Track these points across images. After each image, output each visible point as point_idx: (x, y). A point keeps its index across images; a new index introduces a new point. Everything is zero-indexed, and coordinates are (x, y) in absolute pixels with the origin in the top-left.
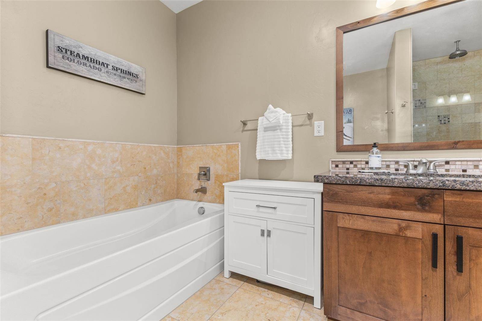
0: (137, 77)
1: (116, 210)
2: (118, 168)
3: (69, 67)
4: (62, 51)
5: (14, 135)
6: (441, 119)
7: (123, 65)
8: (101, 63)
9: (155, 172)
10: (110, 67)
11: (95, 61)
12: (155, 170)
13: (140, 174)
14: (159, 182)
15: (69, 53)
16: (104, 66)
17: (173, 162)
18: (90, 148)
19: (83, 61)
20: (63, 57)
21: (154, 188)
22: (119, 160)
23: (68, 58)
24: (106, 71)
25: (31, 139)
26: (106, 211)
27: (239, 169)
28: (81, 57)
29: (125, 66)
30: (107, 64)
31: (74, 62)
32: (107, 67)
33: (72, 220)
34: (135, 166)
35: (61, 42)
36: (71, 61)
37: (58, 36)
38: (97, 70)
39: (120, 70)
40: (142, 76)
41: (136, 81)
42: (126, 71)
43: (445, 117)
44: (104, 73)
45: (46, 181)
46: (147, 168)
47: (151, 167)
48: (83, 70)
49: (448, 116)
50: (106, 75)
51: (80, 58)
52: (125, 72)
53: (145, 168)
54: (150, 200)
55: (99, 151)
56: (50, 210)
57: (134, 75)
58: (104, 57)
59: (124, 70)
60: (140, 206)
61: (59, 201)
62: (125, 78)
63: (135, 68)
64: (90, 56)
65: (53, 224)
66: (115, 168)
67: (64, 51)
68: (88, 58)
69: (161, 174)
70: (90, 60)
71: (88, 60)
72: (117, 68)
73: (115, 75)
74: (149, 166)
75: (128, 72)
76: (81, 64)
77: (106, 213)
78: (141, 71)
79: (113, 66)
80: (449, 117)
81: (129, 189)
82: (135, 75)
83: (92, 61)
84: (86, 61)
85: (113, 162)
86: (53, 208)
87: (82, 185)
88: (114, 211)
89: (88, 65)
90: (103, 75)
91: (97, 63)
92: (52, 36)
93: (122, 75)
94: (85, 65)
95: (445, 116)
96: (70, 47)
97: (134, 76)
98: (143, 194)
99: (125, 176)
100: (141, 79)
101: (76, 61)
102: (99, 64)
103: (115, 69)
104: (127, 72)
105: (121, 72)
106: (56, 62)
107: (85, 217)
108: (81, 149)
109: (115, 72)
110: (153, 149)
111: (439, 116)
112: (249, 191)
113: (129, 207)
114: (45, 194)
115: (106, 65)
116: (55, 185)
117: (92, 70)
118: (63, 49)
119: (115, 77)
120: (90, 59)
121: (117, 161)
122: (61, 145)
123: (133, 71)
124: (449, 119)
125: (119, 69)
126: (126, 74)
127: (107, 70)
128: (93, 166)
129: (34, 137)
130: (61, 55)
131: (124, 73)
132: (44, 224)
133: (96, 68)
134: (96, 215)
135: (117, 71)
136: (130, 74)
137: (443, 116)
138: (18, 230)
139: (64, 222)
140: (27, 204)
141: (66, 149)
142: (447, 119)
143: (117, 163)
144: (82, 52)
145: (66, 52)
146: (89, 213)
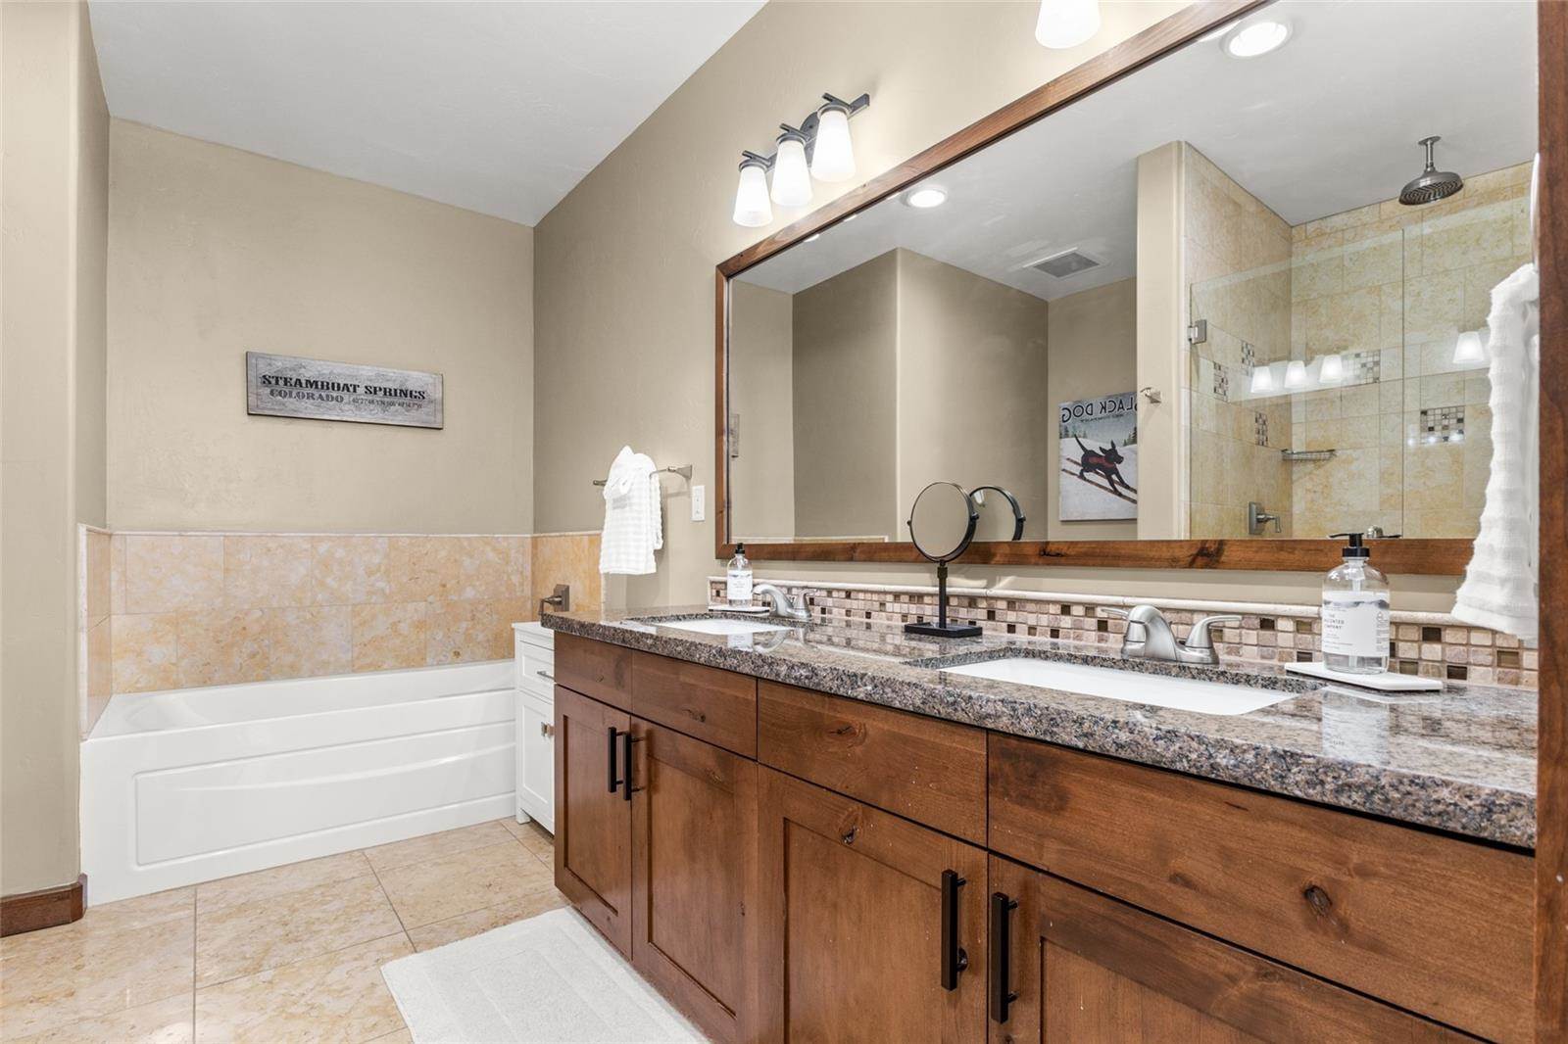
0: (421, 395)
1: (375, 667)
2: (381, 584)
3: (282, 407)
4: (270, 383)
5: (197, 533)
6: (1431, 424)
7: (388, 380)
8: (342, 386)
9: (469, 593)
10: (361, 390)
11: (330, 386)
12: (469, 589)
13: (430, 599)
14: (478, 615)
15: (281, 382)
16: (348, 390)
17: (522, 573)
18: (323, 548)
19: (307, 391)
20: (272, 393)
21: (467, 629)
22: (383, 568)
23: (280, 392)
24: (351, 399)
25: (222, 538)
26: (354, 667)
27: (600, 594)
28: (304, 385)
29: (395, 381)
30: (355, 386)
31: (291, 396)
32: (355, 391)
33: (291, 677)
34: (420, 581)
35: (268, 368)
36: (285, 396)
37: (263, 358)
38: (334, 402)
39: (382, 392)
40: (434, 393)
41: (420, 406)
42: (396, 390)
43: (1445, 416)
44: (349, 403)
45: (246, 607)
46: (448, 586)
47: (458, 582)
48: (307, 407)
49: (1457, 412)
50: (352, 407)
51: (301, 386)
52: (393, 392)
53: (444, 586)
54: (457, 654)
55: (340, 553)
56: (253, 655)
57: (414, 393)
58: (348, 373)
59: (390, 390)
60: (432, 665)
61: (267, 642)
62: (393, 404)
63: (415, 381)
64: (320, 379)
65: (257, 681)
66: (372, 585)
67: (273, 381)
68: (316, 382)
69: (486, 597)
70: (320, 387)
71: (317, 387)
72: (375, 388)
73: (371, 402)
74: (454, 582)
75: (401, 391)
76: (304, 397)
77: (354, 671)
78: (431, 381)
79: (366, 387)
80: (1460, 415)
81: (404, 627)
82: (417, 394)
83: (326, 386)
84: (312, 390)
85: (370, 574)
86: (258, 653)
87: (309, 616)
88: (372, 669)
89: (317, 395)
90: (347, 407)
91: (333, 389)
92: (254, 361)
93: (387, 400)
94: (311, 396)
95: (1446, 411)
96: (284, 372)
97: (415, 397)
98: (438, 639)
99: (396, 601)
100: (433, 398)
101: (294, 394)
102: (339, 390)
103: (372, 391)
104: (398, 391)
105: (385, 394)
106: (259, 403)
107: (313, 674)
108: (306, 550)
109: (370, 397)
110: (465, 544)
111: (1424, 413)
112: (533, 641)
113: (404, 665)
114: (244, 628)
115: (351, 389)
116: (261, 613)
117: (324, 404)
118: (271, 380)
119: (372, 406)
120: (319, 384)
121: (378, 570)
122: (270, 545)
123: (410, 386)
124: (1460, 421)
125: (380, 389)
126: (396, 395)
127: (354, 396)
128: (329, 580)
129: (228, 534)
130: (268, 390)
131: (390, 395)
132: (242, 677)
133: (333, 398)
134: (336, 673)
135: (375, 393)
136: (404, 393)
137: (1438, 412)
138: (205, 682)
139: (277, 679)
140: (218, 642)
141: (278, 552)
142: (1455, 421)
143: (378, 574)
144: (307, 374)
145: (277, 383)
146: (321, 669)
